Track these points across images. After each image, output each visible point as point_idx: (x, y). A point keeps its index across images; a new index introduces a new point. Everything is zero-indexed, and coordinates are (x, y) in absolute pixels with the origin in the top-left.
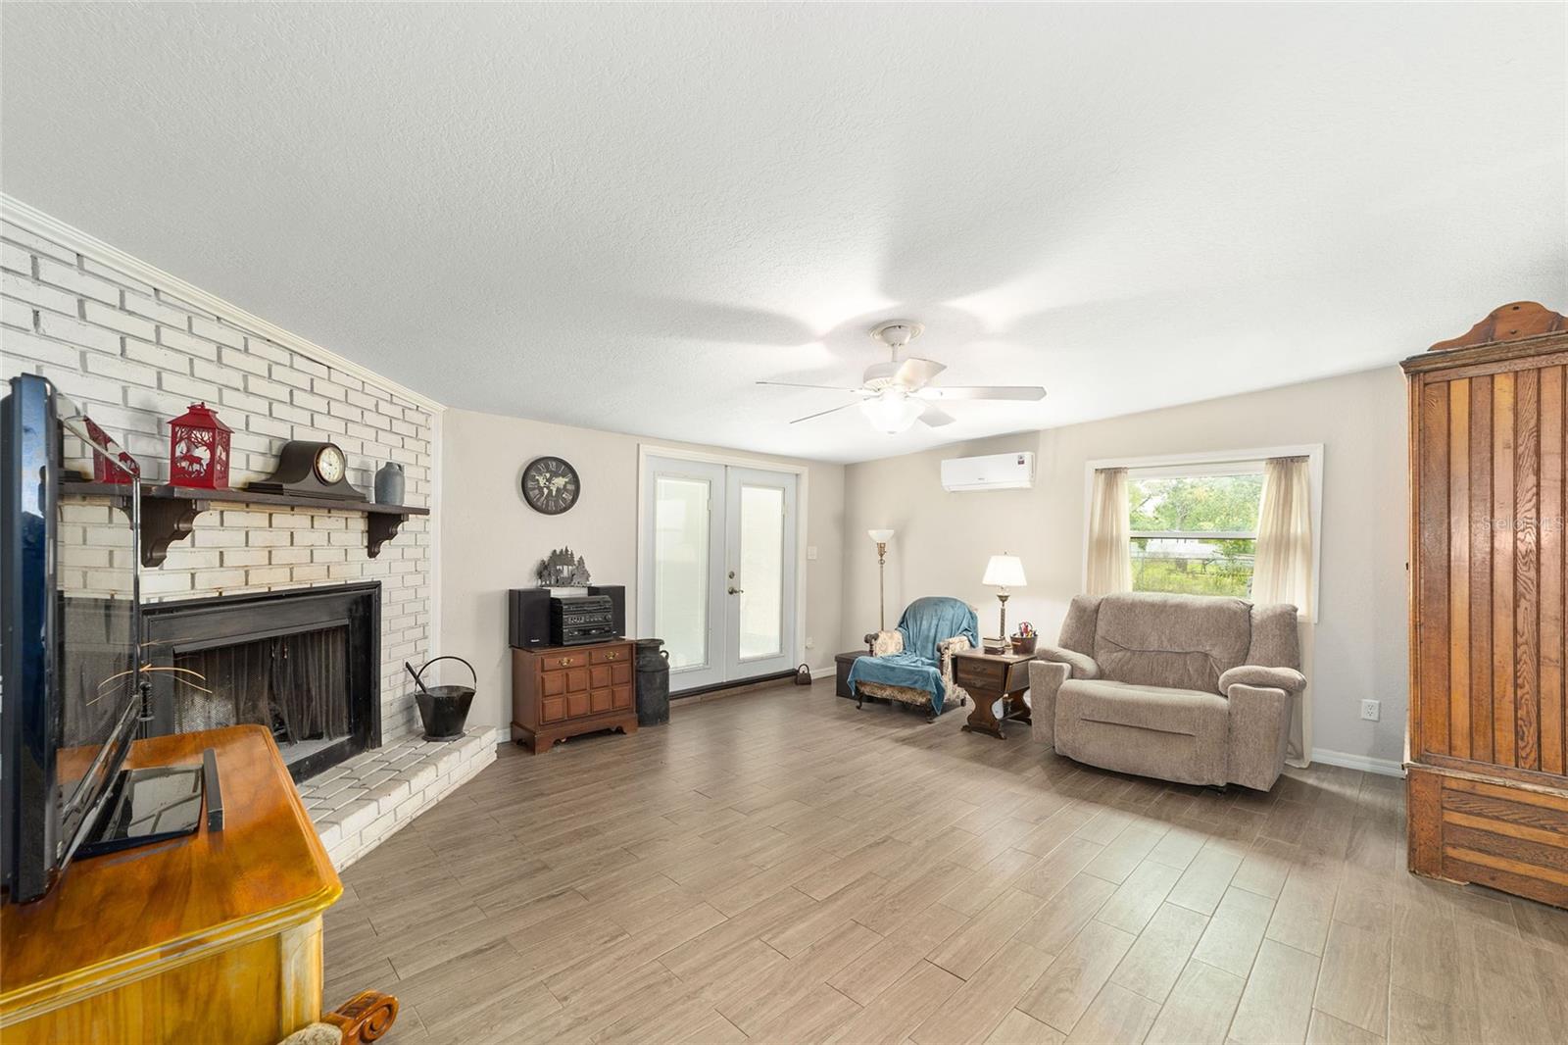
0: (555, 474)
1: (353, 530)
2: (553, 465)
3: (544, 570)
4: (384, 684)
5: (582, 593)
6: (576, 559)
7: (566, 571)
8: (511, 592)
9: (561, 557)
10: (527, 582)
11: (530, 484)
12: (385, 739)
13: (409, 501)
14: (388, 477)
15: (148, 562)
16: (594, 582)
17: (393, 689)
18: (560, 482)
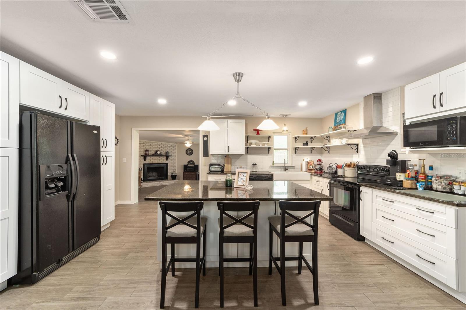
0: (190, 151)
1: (165, 158)
2: (190, 149)
3: (189, 162)
4: (168, 173)
5: (194, 165)
6: (193, 161)
7: (191, 163)
8: (184, 165)
9: (191, 161)
10: (186, 164)
11: (187, 152)
12: (168, 179)
13: (169, 155)
14: (167, 153)
15: (145, 161)
16: (195, 164)
17: (169, 174)
18: (191, 151)
